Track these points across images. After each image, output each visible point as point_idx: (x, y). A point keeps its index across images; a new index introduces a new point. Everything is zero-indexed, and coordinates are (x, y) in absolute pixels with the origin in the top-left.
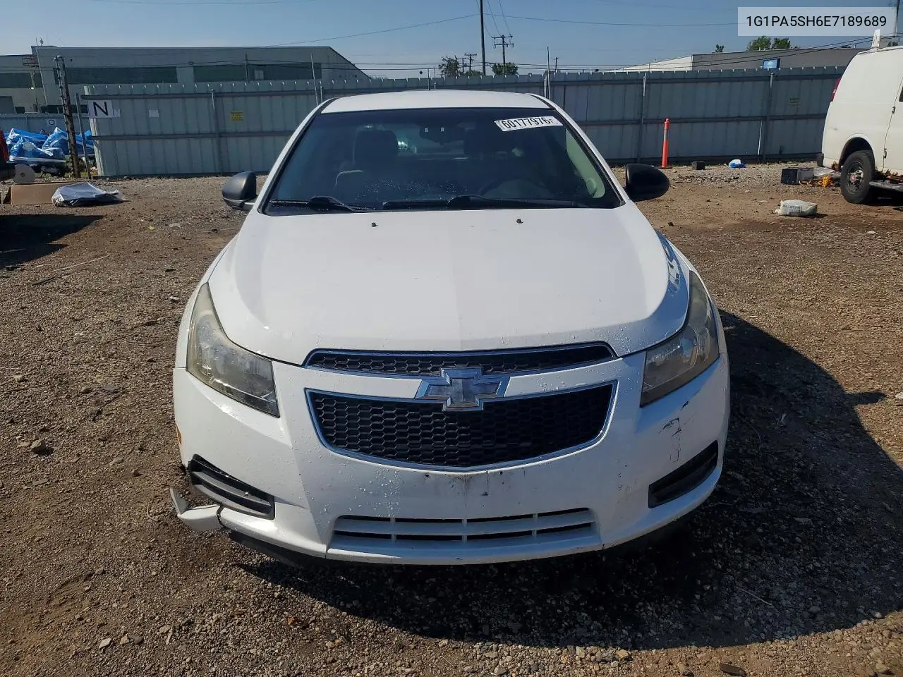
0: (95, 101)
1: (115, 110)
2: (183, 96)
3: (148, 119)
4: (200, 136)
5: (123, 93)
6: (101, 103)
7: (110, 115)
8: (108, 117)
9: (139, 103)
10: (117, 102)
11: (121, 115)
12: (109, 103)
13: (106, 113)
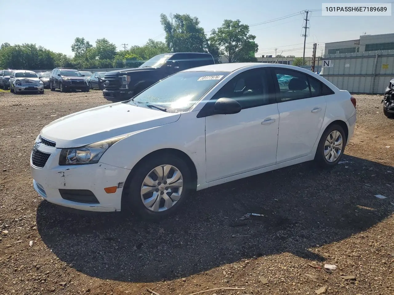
0: (325, 61)
1: (332, 64)
2: (363, 57)
3: (345, 68)
4: (366, 75)
5: (337, 57)
6: (327, 61)
7: (330, 66)
8: (328, 67)
9: (343, 61)
10: (333, 61)
11: (334, 66)
12: (330, 61)
13: (328, 65)
